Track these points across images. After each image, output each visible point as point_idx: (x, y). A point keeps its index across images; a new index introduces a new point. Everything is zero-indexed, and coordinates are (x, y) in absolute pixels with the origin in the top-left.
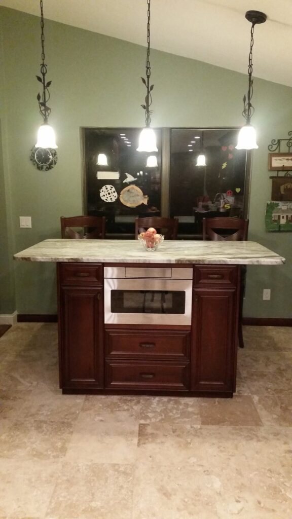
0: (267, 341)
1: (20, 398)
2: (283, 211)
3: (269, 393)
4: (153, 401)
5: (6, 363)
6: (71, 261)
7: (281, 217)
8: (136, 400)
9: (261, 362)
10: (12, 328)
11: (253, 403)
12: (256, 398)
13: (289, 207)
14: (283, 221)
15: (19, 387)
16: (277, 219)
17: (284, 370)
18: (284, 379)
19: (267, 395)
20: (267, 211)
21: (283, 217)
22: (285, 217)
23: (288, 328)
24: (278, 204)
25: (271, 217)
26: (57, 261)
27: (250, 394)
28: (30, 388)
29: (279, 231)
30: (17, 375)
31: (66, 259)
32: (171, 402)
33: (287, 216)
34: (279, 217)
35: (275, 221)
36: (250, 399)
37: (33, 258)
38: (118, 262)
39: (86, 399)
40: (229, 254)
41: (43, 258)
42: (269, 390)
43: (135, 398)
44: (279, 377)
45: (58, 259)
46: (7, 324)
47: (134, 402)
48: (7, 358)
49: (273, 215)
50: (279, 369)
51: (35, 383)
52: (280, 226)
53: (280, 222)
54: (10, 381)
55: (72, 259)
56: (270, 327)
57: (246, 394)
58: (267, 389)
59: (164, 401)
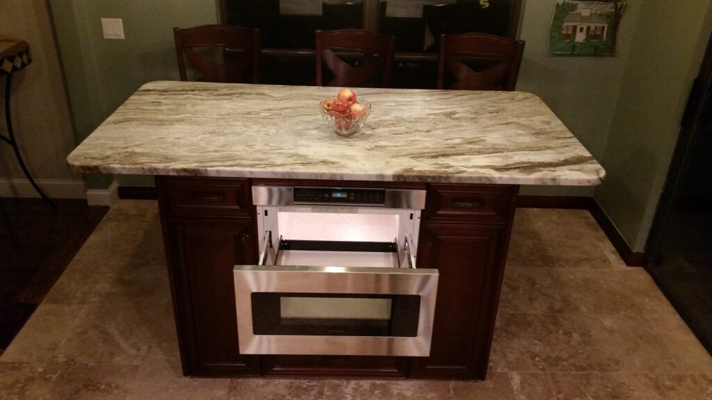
0: (530, 243)
1: (117, 387)
2: (583, 19)
3: (535, 365)
4: (346, 391)
5: (96, 299)
6: (183, 174)
7: (578, 29)
8: (317, 389)
9: (521, 291)
10: (110, 214)
11: (511, 390)
12: (516, 379)
13: (593, 12)
14: (580, 37)
15: (117, 359)
16: (570, 32)
17: (559, 311)
18: (561, 332)
19: (533, 370)
20: (555, 19)
21: (581, 30)
22: (585, 30)
23: (562, 211)
24: (577, 4)
25: (560, 28)
26: (155, 174)
27: (506, 370)
28: (136, 363)
29: (572, 55)
30: (113, 330)
31: (174, 170)
32: (376, 392)
33: (589, 28)
34: (575, 28)
35: (567, 36)
36: (506, 379)
37: (105, 168)
38: (280, 177)
39: (232, 389)
40: (495, 150)
41: (124, 168)
42: (538, 359)
43: (314, 383)
44: (552, 327)
45: (156, 169)
46: (103, 204)
47: (313, 392)
48: (98, 287)
49: (566, 24)
50: (551, 308)
51: (144, 348)
52: (574, 46)
53: (574, 38)
54: (101, 344)
55: (185, 170)
56: (535, 210)
57: (499, 370)
58: (533, 356)
59: (365, 390)
